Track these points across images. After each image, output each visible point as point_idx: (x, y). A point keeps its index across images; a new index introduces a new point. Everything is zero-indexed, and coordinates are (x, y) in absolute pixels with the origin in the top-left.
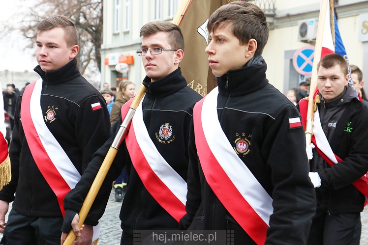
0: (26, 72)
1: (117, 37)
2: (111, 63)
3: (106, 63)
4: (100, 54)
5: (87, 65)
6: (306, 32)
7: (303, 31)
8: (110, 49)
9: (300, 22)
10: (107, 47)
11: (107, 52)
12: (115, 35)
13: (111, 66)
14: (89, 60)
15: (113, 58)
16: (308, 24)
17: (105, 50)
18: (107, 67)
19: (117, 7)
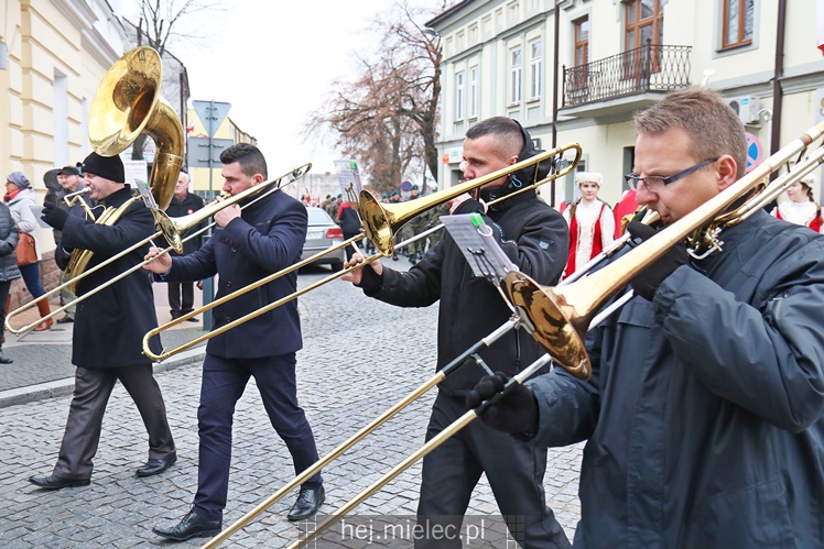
0: (328, 174)
1: (460, 126)
2: (452, 160)
3: (445, 160)
4: (436, 150)
5: (406, 165)
8: (450, 142)
10: (447, 140)
11: (445, 146)
12: (457, 123)
13: (451, 165)
14: (409, 158)
15: (455, 154)
16: (739, 102)
17: (442, 143)
18: (446, 165)
19: (460, 87)
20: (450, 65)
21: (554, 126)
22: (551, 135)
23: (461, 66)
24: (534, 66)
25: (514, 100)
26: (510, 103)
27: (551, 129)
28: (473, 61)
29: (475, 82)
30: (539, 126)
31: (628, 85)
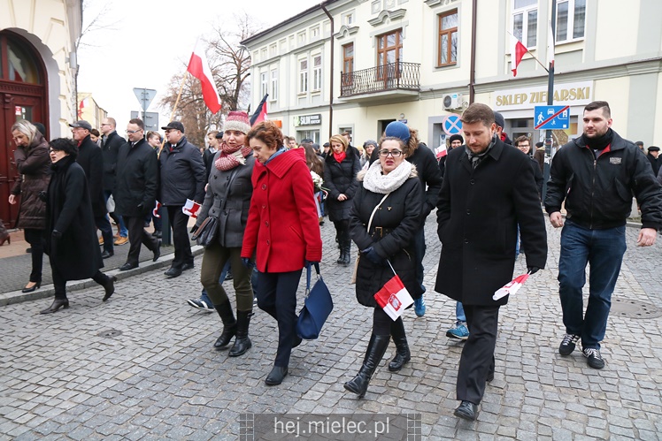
6: (450, 103)
7: (447, 102)
9: (445, 95)
16: (451, 97)
19: (263, 82)
20: (256, 69)
21: (331, 106)
22: (329, 112)
23: (264, 69)
24: (316, 71)
25: (302, 90)
26: (299, 92)
27: (329, 109)
28: (273, 66)
29: (274, 79)
30: (320, 107)
31: (380, 85)
